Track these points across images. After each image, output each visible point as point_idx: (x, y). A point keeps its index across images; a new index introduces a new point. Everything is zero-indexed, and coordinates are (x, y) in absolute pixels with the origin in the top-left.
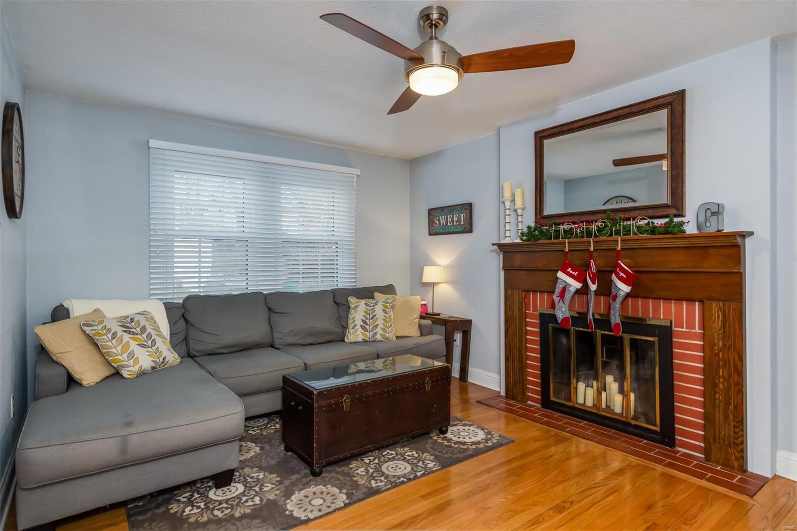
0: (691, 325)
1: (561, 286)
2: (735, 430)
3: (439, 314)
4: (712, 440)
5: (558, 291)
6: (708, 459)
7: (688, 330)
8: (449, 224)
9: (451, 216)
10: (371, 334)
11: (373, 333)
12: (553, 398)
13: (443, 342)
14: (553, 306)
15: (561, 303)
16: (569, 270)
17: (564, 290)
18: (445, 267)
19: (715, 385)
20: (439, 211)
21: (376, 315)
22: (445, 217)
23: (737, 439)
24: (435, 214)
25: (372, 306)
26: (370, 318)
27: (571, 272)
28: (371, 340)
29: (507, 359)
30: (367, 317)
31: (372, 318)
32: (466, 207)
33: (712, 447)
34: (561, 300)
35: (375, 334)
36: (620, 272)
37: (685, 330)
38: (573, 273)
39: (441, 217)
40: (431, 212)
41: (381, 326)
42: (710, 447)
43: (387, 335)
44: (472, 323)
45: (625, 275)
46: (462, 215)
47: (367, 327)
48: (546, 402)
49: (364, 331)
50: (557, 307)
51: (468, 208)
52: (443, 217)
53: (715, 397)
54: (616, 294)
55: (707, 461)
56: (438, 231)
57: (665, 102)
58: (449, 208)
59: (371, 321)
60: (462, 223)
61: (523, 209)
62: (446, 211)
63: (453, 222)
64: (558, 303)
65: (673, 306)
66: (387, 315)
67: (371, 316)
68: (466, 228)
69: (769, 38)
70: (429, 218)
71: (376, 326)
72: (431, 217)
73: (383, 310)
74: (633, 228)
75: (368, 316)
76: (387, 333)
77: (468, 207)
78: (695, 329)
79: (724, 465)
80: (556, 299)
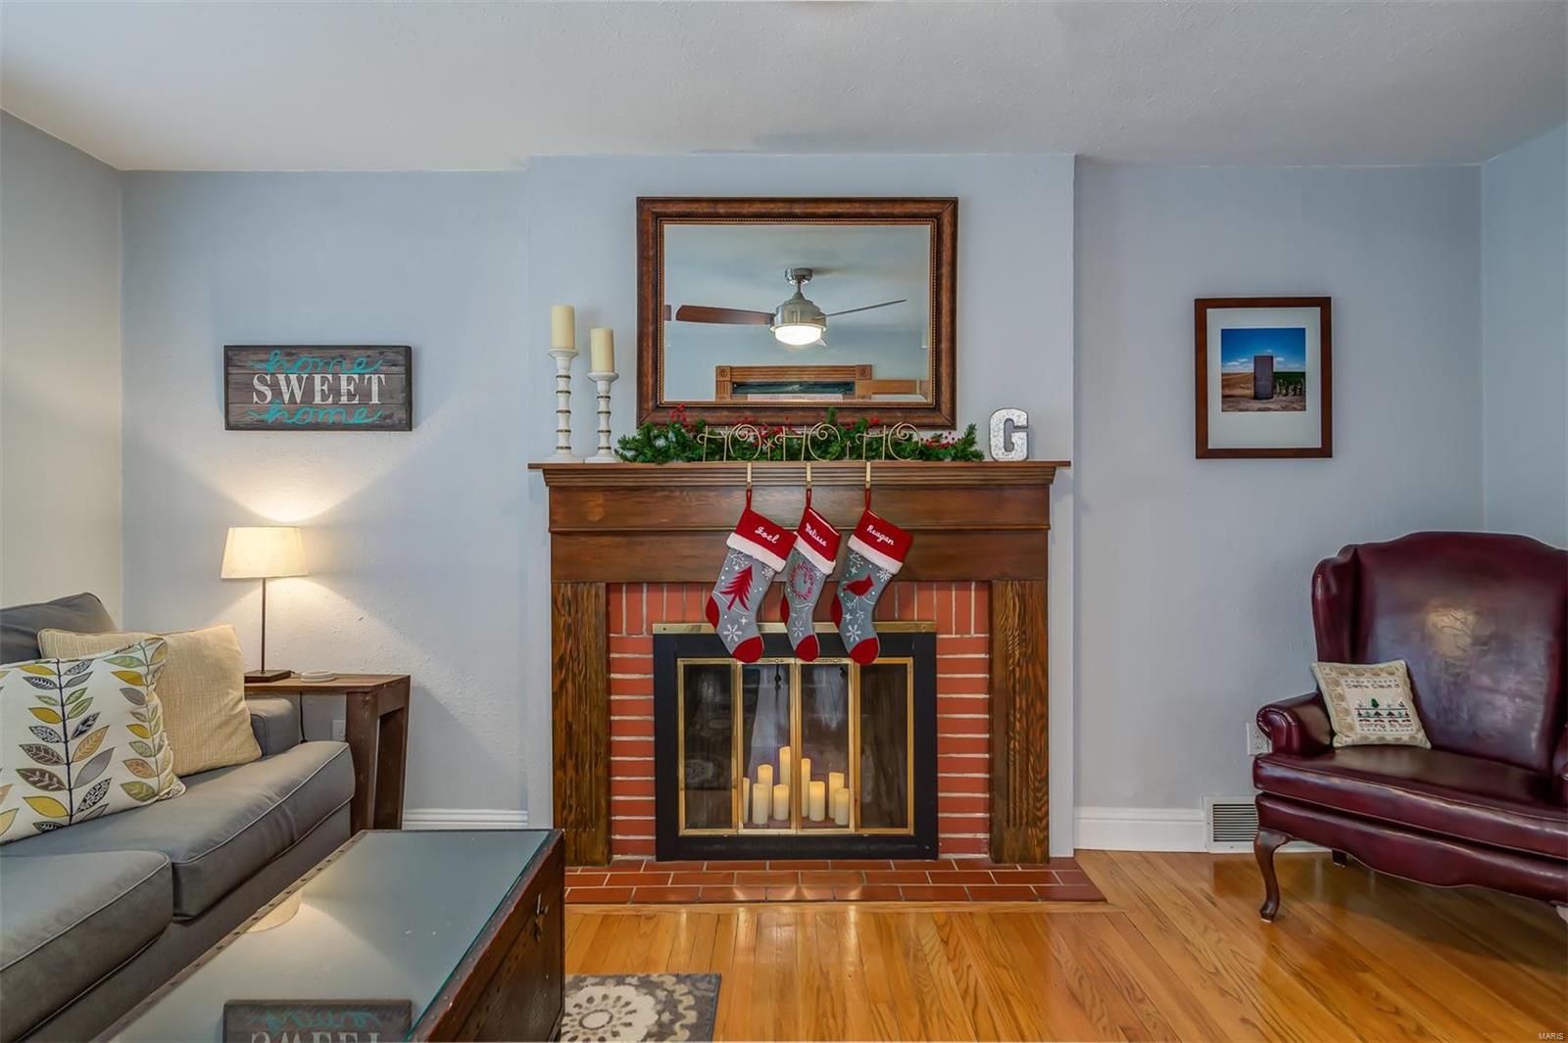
0: (963, 628)
1: (737, 568)
2: (1037, 794)
3: (287, 675)
4: (1005, 824)
5: (725, 580)
6: (997, 858)
7: (958, 636)
8: (318, 400)
9: (330, 377)
10: (79, 794)
11: (88, 787)
12: (684, 831)
13: (349, 758)
14: (713, 613)
15: (737, 606)
16: (760, 531)
17: (745, 577)
18: (303, 528)
19: (1009, 727)
20: (274, 359)
21: (95, 717)
22: (300, 380)
23: (1040, 809)
24: (260, 366)
25: (68, 685)
26: (70, 732)
27: (765, 535)
28: (77, 817)
29: (559, 764)
30: (52, 732)
31: (78, 733)
32: (391, 356)
33: (1005, 835)
34: (737, 599)
35: (101, 790)
36: (878, 534)
37: (954, 636)
38: (769, 538)
39: (281, 377)
40: (233, 355)
41: (123, 751)
42: (1002, 835)
43: (153, 782)
44: (412, 684)
45: (890, 538)
46: (375, 378)
47: (59, 771)
48: (669, 846)
49: (45, 788)
50: (724, 617)
51: (403, 358)
52: (293, 377)
53: (1008, 747)
54: (869, 578)
55: (997, 862)
56: (270, 418)
57: (927, 211)
58: (316, 353)
59: (74, 744)
60: (375, 400)
61: (611, 380)
62: (304, 357)
63: (338, 394)
64: (729, 608)
65: (935, 596)
66: (143, 710)
67: (73, 724)
68: (390, 416)
69: (1073, 155)
70: (227, 374)
71: (105, 758)
72: (232, 370)
73: (124, 691)
74: (887, 446)
75: (58, 728)
76: (150, 776)
77: (401, 359)
78: (970, 633)
79: (1022, 860)
80: (723, 601)
